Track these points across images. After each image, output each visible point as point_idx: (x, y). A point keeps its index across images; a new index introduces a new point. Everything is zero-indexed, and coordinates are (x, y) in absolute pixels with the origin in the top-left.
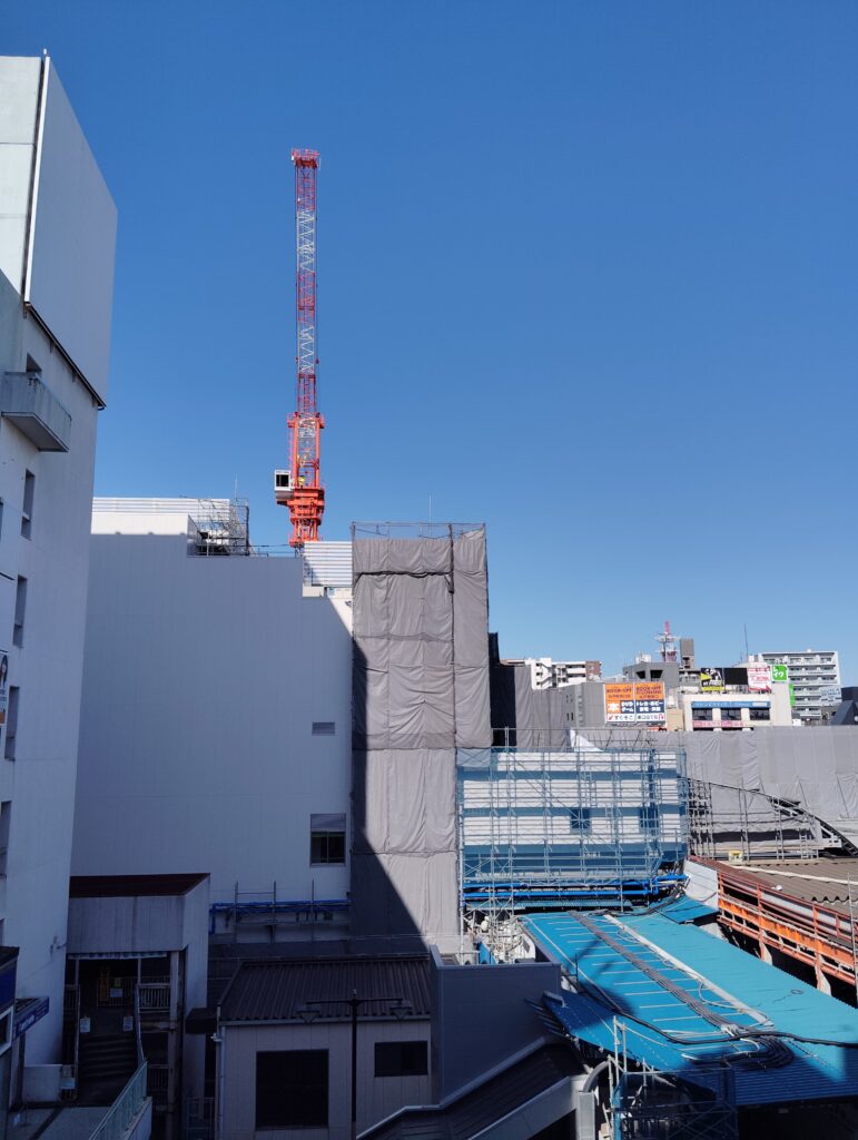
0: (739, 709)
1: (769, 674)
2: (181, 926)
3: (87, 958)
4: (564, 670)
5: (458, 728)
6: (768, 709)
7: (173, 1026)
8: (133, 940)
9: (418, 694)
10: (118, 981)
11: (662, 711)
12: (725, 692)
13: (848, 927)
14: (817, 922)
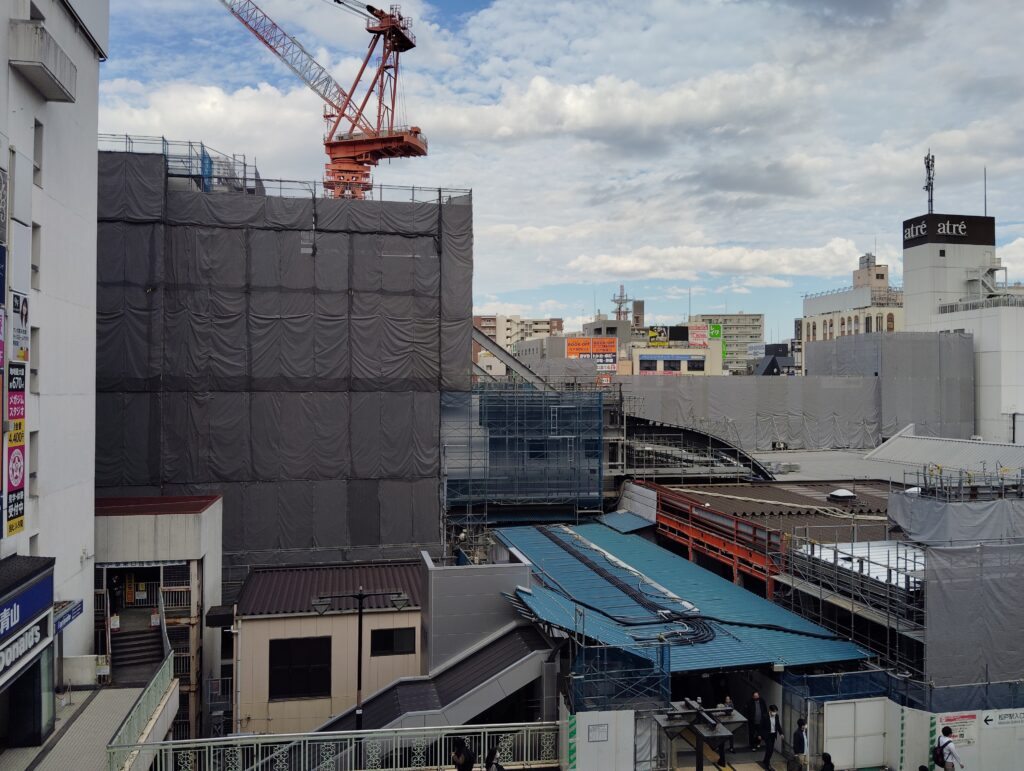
0: (679, 362)
1: (707, 333)
2: (199, 539)
3: (114, 566)
4: (531, 326)
5: (443, 373)
6: (703, 362)
7: (193, 621)
8: (155, 552)
9: (407, 344)
10: (142, 586)
11: (615, 362)
12: (670, 347)
13: (764, 536)
14: (737, 532)
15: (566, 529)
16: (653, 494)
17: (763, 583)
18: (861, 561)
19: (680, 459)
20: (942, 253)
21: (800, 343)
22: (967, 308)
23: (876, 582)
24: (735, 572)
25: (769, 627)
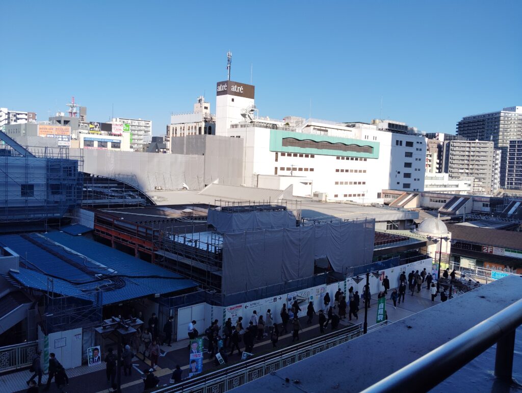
0: (107, 142)
1: (122, 128)
6: (120, 143)
11: (69, 140)
12: (101, 134)
13: (151, 232)
14: (138, 231)
15: (39, 235)
16: (92, 214)
17: (150, 255)
18: (196, 241)
19: (107, 195)
20: (233, 100)
21: (169, 137)
22: (242, 126)
23: (202, 250)
24: (136, 251)
25: (152, 277)
